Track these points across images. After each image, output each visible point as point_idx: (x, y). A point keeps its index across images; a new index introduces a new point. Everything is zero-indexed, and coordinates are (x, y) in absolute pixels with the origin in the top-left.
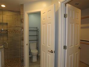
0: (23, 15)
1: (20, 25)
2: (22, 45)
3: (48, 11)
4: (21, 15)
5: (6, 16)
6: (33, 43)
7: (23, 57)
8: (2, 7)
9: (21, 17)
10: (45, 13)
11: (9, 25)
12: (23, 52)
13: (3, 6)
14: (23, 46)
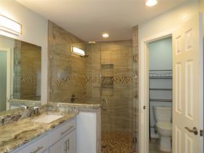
0: (138, 46)
1: (132, 65)
2: (134, 106)
3: (187, 32)
4: (134, 48)
5: (110, 52)
6: (163, 106)
7: (136, 132)
8: (104, 38)
9: (134, 51)
10: (180, 36)
11: (115, 68)
12: (136, 123)
13: (106, 35)
14: (136, 110)
